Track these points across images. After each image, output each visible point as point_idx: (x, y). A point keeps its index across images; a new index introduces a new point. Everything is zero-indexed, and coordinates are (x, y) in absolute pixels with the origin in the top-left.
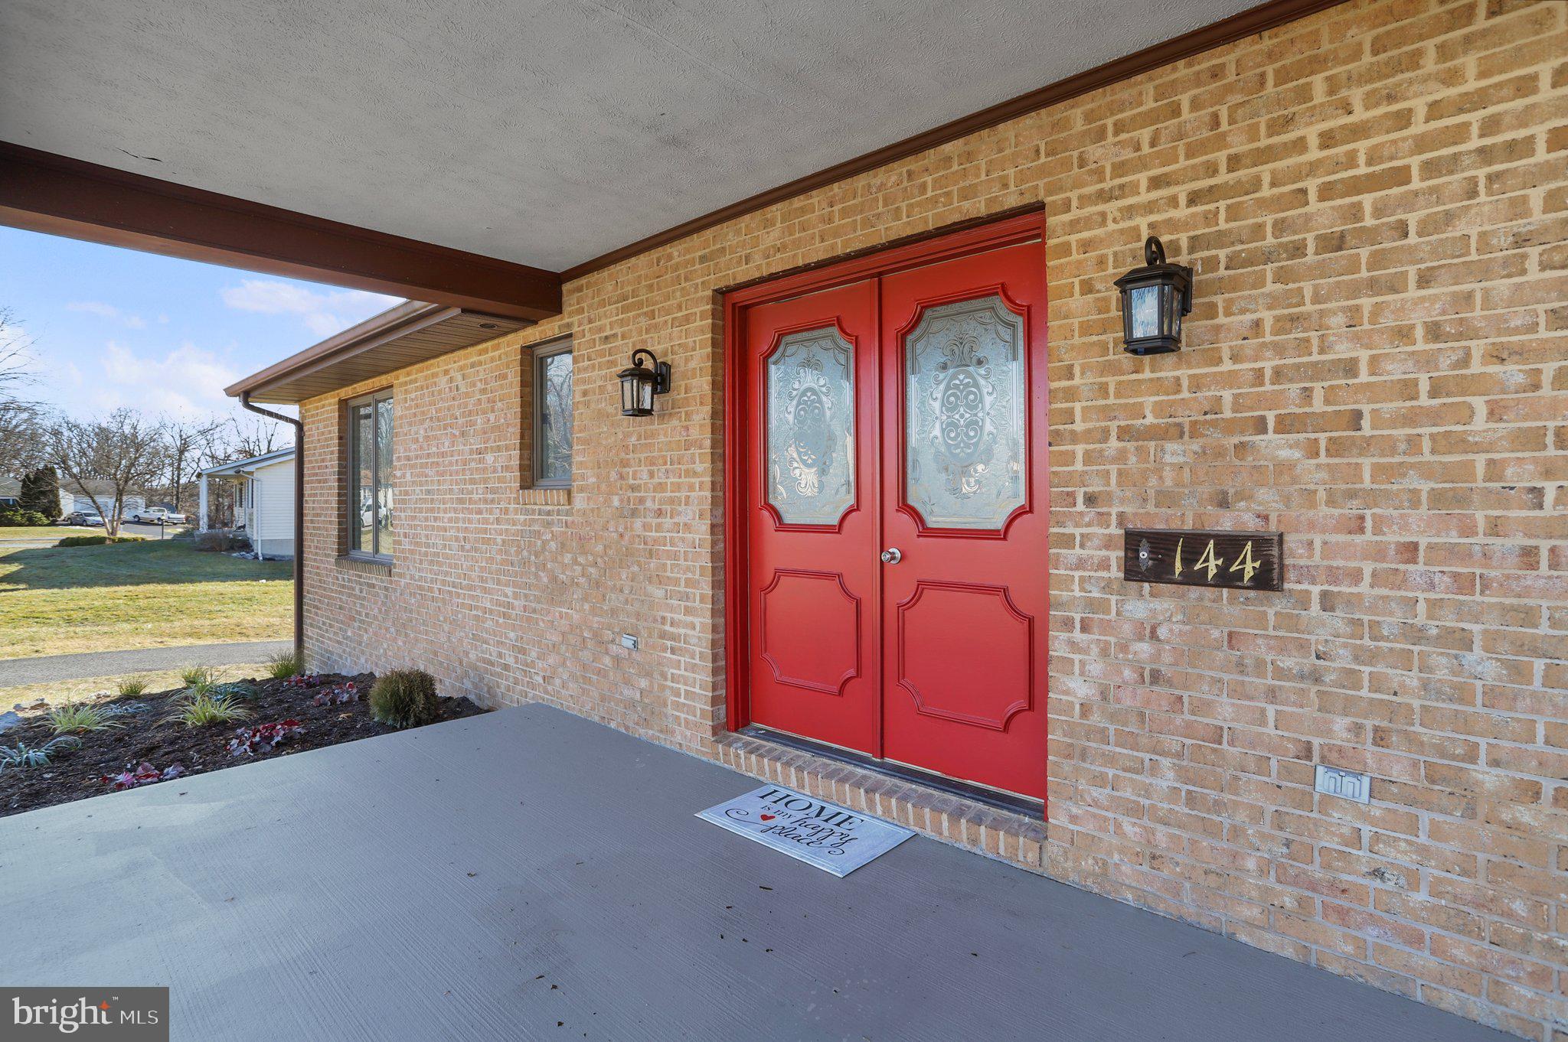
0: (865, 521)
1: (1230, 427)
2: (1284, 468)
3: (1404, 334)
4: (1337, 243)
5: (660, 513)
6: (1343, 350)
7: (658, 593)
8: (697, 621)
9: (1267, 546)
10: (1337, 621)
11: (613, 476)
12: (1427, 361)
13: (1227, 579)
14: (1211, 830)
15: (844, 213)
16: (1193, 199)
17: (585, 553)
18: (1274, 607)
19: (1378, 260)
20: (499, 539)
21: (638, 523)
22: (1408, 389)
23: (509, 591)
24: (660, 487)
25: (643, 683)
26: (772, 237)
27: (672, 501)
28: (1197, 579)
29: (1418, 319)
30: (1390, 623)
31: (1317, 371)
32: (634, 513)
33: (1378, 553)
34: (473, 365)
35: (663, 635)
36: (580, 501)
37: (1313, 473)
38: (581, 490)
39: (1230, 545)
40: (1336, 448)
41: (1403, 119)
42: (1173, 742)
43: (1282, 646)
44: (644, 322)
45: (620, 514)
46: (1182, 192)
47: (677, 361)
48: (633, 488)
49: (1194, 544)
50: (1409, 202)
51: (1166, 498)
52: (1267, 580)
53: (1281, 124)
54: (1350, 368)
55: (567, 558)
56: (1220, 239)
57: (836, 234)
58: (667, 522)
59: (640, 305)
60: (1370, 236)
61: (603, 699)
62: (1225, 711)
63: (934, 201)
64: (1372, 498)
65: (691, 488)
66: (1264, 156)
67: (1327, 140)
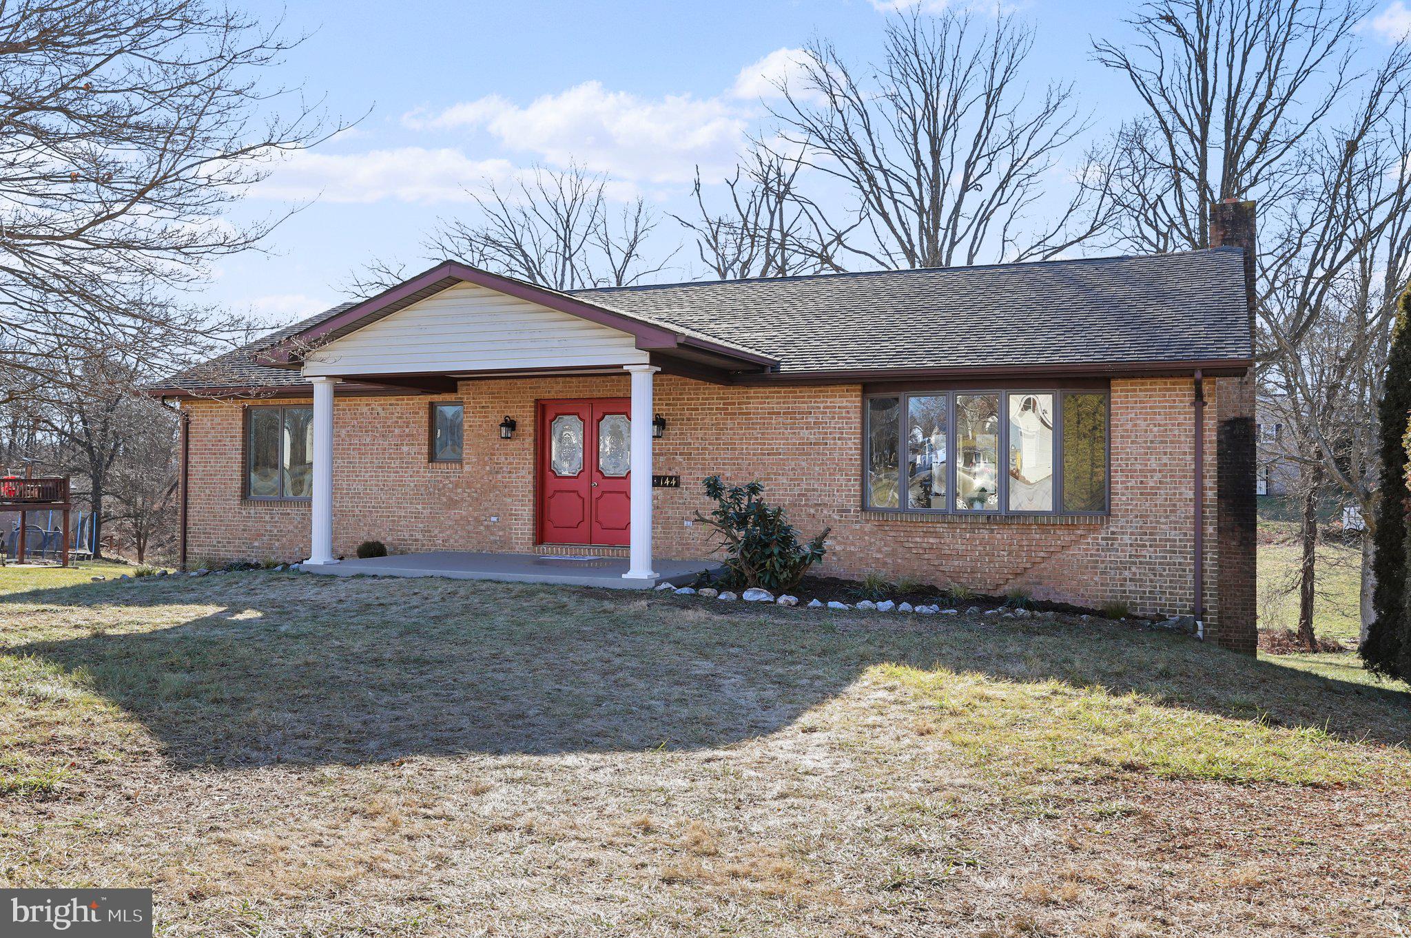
0: (585, 475)
1: (672, 454)
2: (680, 463)
3: (698, 438)
4: (688, 419)
5: (510, 472)
6: (689, 441)
7: (509, 500)
8: (527, 508)
9: (677, 478)
10: (688, 492)
11: (486, 458)
12: (701, 444)
13: (670, 485)
14: (667, 538)
15: (584, 386)
16: (667, 405)
17: (470, 488)
18: (679, 490)
19: (695, 424)
20: (412, 484)
21: (499, 476)
22: (698, 449)
23: (420, 507)
24: (511, 463)
25: (501, 533)
26: (559, 387)
27: (515, 468)
28: (665, 485)
29: (700, 436)
30: (695, 492)
31: (686, 444)
32: (497, 472)
33: (693, 479)
34: (391, 405)
35: (511, 515)
36: (467, 468)
37: (685, 464)
38: (467, 463)
39: (671, 478)
40: (688, 459)
41: (698, 399)
42: (660, 521)
43: (679, 498)
44: (503, 404)
45: (490, 473)
46: (664, 402)
47: (519, 420)
48: (497, 464)
49: (665, 478)
50: (699, 414)
51: (660, 469)
52: (677, 485)
53: (681, 394)
54: (690, 444)
55: (459, 490)
56: (670, 415)
57: (581, 392)
58: (514, 475)
59: (501, 398)
60: (694, 419)
61: (479, 543)
62: (670, 513)
63: (609, 390)
64: (693, 469)
65: (525, 464)
66: (679, 399)
67: (688, 399)
